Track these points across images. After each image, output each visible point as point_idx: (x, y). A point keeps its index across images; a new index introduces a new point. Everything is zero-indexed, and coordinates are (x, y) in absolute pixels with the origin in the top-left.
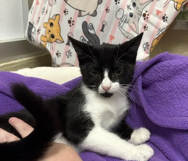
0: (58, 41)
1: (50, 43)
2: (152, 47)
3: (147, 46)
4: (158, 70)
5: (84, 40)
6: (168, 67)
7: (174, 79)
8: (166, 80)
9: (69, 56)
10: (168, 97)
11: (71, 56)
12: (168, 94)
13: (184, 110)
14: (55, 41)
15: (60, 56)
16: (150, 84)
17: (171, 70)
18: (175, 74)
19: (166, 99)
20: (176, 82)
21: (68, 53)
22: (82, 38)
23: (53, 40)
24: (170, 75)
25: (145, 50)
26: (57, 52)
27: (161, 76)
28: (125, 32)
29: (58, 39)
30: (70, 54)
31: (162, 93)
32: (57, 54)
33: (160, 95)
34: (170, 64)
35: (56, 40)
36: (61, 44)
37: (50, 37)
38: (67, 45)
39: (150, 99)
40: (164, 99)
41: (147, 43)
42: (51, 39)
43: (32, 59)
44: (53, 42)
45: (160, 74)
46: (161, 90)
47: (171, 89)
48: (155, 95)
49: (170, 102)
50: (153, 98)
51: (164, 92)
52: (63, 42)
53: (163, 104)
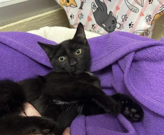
0: (72, 5)
1: (66, 6)
2: (153, 20)
3: (149, 19)
4: (149, 51)
5: (94, 6)
6: (158, 52)
7: (159, 63)
8: (153, 61)
9: (81, 18)
10: (148, 75)
11: (83, 18)
12: (150, 73)
13: (157, 94)
14: (70, 6)
15: (73, 18)
16: (138, 59)
17: (159, 55)
18: (161, 60)
19: (146, 76)
20: (160, 67)
21: (80, 16)
22: (93, 4)
23: (68, 4)
24: (157, 59)
25: (147, 21)
26: (71, 15)
27: (149, 57)
28: (130, 5)
29: (72, 4)
30: (82, 16)
31: (145, 70)
32: (71, 16)
33: (143, 72)
34: (160, 50)
35: (71, 4)
36: (75, 8)
37: (66, 1)
38: (80, 9)
39: (135, 71)
40: (145, 76)
41: (150, 16)
42: (67, 3)
43: (56, 12)
44: (68, 6)
45: (149, 56)
46: (146, 68)
47: (154, 70)
48: (139, 70)
49: (149, 81)
50: (138, 72)
51: (148, 70)
52: (77, 6)
53: (143, 80)
